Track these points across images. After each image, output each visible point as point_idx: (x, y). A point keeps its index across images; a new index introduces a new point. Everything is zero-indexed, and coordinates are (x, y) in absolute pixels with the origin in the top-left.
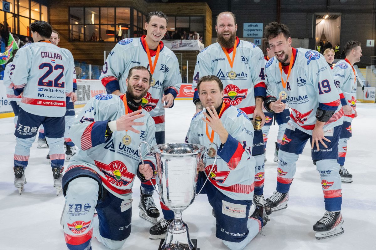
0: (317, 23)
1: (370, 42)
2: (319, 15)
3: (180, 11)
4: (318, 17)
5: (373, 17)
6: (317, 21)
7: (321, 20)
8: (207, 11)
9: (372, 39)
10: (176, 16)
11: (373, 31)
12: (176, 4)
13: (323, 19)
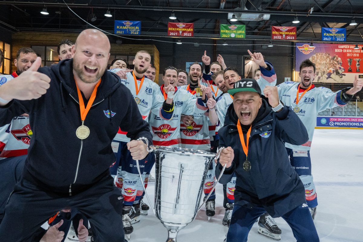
0: (245, 63)
1: (287, 79)
2: (247, 57)
3: (131, 51)
4: (247, 58)
5: (289, 60)
6: (246, 62)
7: (249, 61)
8: (155, 52)
9: (289, 77)
10: (128, 55)
11: (289, 71)
12: (129, 45)
13: (251, 60)
